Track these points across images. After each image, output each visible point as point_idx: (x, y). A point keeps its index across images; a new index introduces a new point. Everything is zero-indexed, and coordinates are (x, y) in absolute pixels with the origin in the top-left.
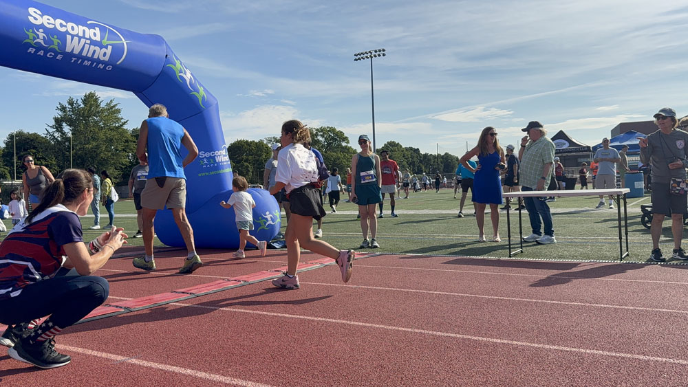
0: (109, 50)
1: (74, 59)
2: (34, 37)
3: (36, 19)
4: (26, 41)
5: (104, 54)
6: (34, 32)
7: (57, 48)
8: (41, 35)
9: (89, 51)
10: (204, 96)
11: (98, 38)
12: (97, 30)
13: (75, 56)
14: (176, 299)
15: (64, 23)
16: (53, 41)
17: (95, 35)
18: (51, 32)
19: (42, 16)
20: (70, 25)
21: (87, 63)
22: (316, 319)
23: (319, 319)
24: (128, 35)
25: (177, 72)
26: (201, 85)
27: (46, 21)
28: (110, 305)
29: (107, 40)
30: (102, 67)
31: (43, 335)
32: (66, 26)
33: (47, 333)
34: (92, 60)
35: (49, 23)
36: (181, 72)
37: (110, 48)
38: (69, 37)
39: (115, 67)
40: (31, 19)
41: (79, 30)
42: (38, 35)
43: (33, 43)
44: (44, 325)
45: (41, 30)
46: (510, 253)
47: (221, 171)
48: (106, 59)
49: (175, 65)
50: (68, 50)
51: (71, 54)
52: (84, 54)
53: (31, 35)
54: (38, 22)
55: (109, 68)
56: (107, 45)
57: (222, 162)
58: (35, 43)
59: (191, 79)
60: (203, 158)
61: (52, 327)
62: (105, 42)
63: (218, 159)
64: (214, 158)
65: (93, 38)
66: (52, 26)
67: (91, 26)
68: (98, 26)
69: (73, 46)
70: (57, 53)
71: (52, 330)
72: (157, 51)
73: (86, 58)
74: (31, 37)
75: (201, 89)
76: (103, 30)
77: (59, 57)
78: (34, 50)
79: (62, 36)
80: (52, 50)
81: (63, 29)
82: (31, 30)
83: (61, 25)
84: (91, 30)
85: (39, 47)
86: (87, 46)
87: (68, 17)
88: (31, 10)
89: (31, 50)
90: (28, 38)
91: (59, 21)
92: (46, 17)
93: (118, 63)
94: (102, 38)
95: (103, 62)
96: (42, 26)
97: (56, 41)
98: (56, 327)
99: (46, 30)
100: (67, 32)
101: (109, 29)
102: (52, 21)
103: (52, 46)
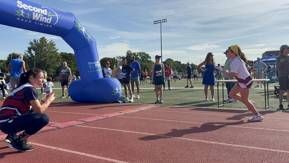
0: (51, 19)
1: (36, 22)
2: (19, 13)
3: (20, 5)
4: (16, 15)
5: (48, 20)
6: (19, 11)
7: (29, 18)
8: (22, 12)
9: (42, 19)
10: (90, 39)
11: (46, 14)
12: (46, 11)
13: (36, 21)
14: (78, 124)
15: (32, 7)
16: (27, 15)
17: (45, 12)
18: (26, 11)
19: (23, 4)
20: (34, 8)
21: (41, 24)
22: (136, 132)
23: (138, 132)
24: (59, 12)
25: (79, 28)
26: (89, 34)
27: (25, 6)
28: (51, 126)
29: (50, 15)
30: (48, 26)
31: (22, 138)
32: (33, 9)
33: (24, 137)
34: (43, 23)
35: (25, 7)
36: (81, 28)
37: (51, 18)
38: (34, 13)
39: (53, 26)
40: (18, 5)
41: (38, 10)
42: (21, 13)
43: (19, 16)
44: (22, 134)
45: (22, 10)
46: (218, 106)
47: (97, 70)
48: (50, 22)
49: (78, 25)
50: (34, 18)
51: (35, 21)
52: (40, 20)
53: (18, 12)
54: (21, 7)
55: (51, 26)
56: (50, 17)
57: (97, 66)
58: (20, 16)
59: (85, 31)
60: (90, 65)
61: (26, 135)
62: (49, 15)
63: (96, 65)
64: (94, 65)
65: (44, 14)
66: (27, 9)
67: (43, 9)
68: (46, 8)
69: (35, 17)
70: (29, 20)
71: (26, 136)
72: (71, 19)
73: (41, 22)
74: (18, 13)
75: (89, 36)
76: (48, 10)
77: (30, 22)
78: (20, 18)
79: (31, 13)
80: (27, 19)
81: (32, 10)
82: (18, 10)
83: (31, 8)
84: (43, 10)
85: (21, 17)
86: (41, 17)
87: (33, 5)
88: (18, 2)
89: (19, 19)
90: (17, 14)
91: (30, 7)
92: (24, 5)
93: (54, 24)
94: (48, 14)
95: (48, 24)
96: (23, 8)
97: (29, 15)
98: (28, 135)
99: (25, 10)
100: (33, 11)
101: (51, 10)
102: (27, 6)
103: (27, 17)
